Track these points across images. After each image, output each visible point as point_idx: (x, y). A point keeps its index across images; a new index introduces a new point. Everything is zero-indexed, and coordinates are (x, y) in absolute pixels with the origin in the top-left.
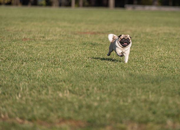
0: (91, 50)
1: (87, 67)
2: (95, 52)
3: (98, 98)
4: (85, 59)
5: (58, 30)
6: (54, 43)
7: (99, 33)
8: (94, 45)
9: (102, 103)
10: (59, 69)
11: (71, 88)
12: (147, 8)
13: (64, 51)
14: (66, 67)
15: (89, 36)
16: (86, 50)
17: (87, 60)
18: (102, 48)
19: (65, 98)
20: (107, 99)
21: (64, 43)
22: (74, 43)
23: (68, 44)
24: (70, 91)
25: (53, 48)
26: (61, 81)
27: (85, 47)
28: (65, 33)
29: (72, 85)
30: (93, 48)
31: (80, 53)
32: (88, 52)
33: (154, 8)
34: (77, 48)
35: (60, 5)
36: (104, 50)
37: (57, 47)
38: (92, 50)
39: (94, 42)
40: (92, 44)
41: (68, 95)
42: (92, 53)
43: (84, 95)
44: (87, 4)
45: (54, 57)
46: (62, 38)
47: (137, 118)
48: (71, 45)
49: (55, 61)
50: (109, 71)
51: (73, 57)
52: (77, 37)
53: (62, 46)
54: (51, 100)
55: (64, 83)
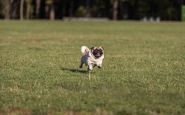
0: (35, 54)
1: (32, 67)
2: (39, 55)
3: (41, 92)
4: (31, 61)
5: (9, 38)
6: (6, 49)
7: (42, 40)
8: (38, 49)
9: (45, 96)
10: (10, 69)
11: (19, 84)
12: (81, 20)
13: (14, 54)
14: (16, 67)
15: (34, 42)
16: (31, 54)
17: (32, 62)
18: (44, 52)
19: (15, 92)
20: (48, 92)
21: (14, 49)
22: (21, 48)
23: (17, 49)
24: (18, 86)
25: (5, 52)
26: (12, 78)
27: (31, 51)
28: (14, 41)
29: (21, 82)
30: (37, 52)
31: (27, 56)
32: (33, 55)
33: (86, 20)
34: (24, 52)
35: (11, 18)
36: (46, 53)
37: (8, 52)
38: (37, 53)
39: (38, 47)
40: (36, 48)
41: (17, 90)
42: (36, 56)
43: (30, 90)
44: (32, 17)
45: (6, 59)
46: (12, 44)
47: (72, 107)
48: (19, 50)
49: (7, 63)
50: (49, 70)
51: (21, 60)
52: (25, 43)
53: (12, 50)
54: (3, 94)
55: (14, 80)
